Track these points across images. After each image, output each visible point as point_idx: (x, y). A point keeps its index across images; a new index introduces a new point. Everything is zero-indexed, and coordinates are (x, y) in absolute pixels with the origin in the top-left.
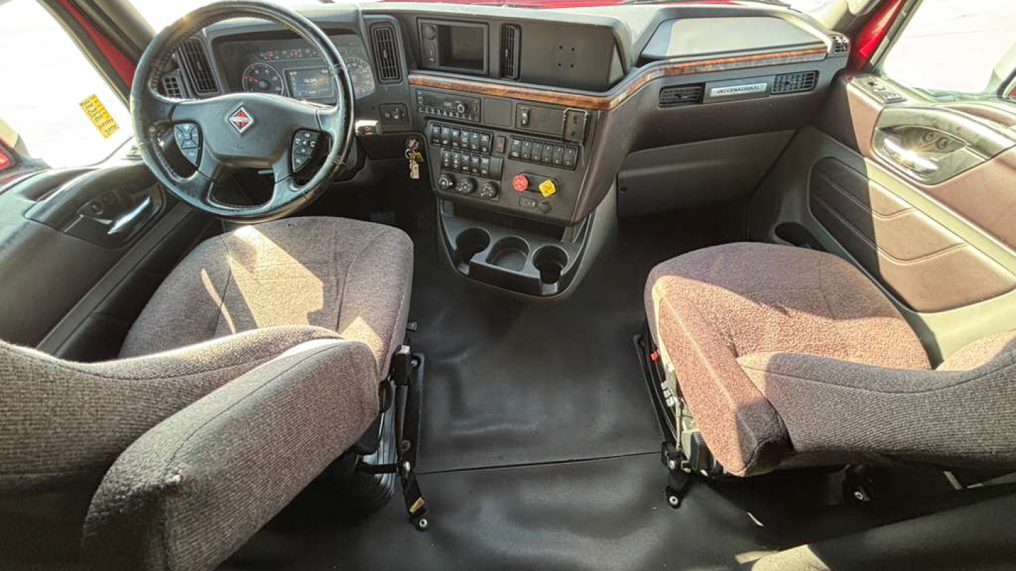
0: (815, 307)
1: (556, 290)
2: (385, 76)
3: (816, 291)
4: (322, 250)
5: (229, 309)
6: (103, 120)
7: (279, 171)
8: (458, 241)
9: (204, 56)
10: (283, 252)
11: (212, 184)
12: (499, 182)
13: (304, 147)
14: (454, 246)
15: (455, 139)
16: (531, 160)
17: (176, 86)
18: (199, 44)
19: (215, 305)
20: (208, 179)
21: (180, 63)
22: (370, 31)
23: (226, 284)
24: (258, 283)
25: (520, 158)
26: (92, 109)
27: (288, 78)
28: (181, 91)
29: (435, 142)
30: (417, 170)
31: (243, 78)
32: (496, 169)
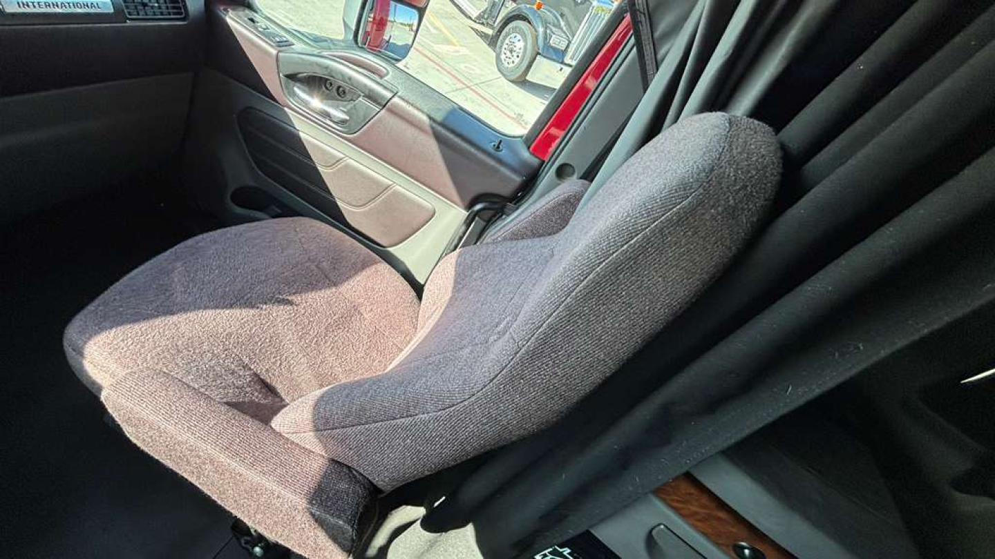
0: (314, 283)
3: (308, 264)
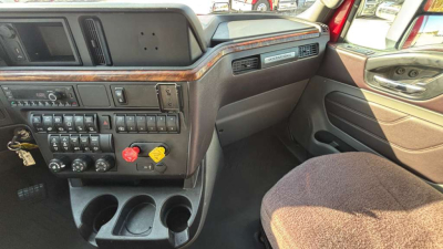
1: (187, 238)
8: (84, 217)
14: (78, 224)
15: (59, 124)
16: (137, 131)
25: (127, 130)
29: (40, 131)
30: (31, 157)
32: (107, 145)
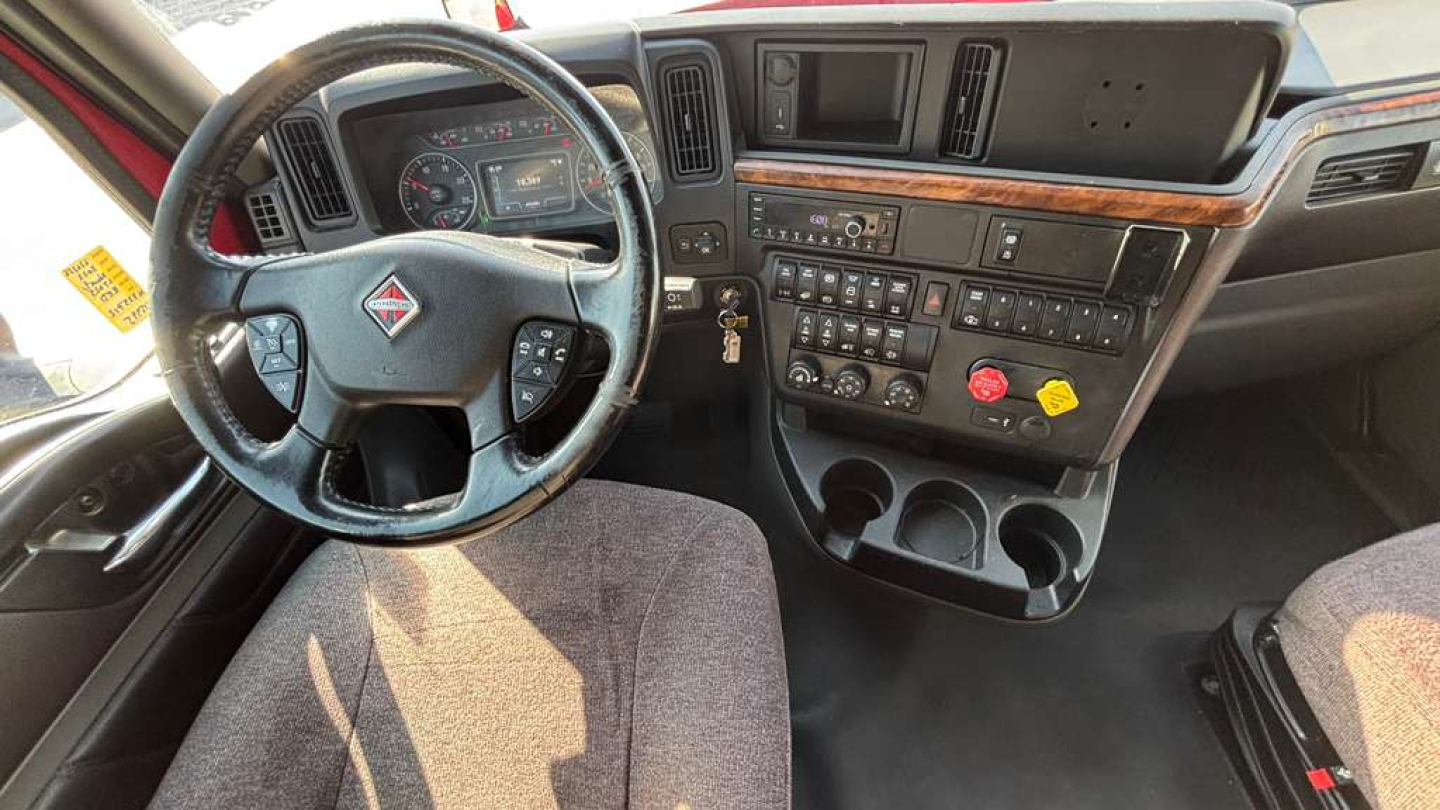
1: (1057, 606)
2: (684, 168)
4: (572, 578)
5: (368, 746)
6: (122, 296)
7: (482, 421)
8: (824, 492)
9: (324, 148)
10: (487, 586)
11: (329, 453)
12: (923, 376)
13: (539, 361)
14: (819, 504)
15: (827, 289)
16: (1010, 332)
17: (271, 210)
18: (314, 126)
19: (338, 739)
20: (320, 445)
21: (279, 168)
22: (658, 74)
23: (361, 675)
24: (435, 673)
25: (983, 328)
26: (93, 277)
27: (485, 178)
28: (281, 220)
29: (783, 296)
30: (738, 348)
31: (401, 183)
32: (919, 349)
